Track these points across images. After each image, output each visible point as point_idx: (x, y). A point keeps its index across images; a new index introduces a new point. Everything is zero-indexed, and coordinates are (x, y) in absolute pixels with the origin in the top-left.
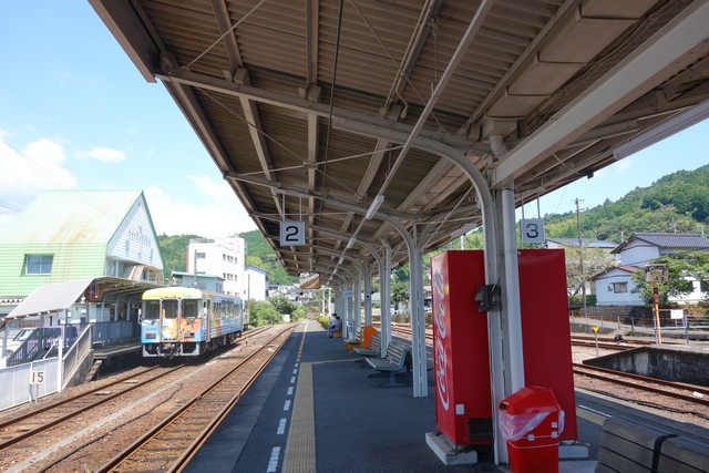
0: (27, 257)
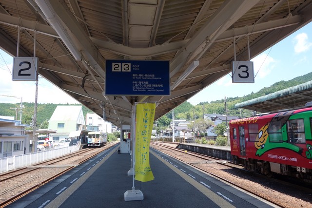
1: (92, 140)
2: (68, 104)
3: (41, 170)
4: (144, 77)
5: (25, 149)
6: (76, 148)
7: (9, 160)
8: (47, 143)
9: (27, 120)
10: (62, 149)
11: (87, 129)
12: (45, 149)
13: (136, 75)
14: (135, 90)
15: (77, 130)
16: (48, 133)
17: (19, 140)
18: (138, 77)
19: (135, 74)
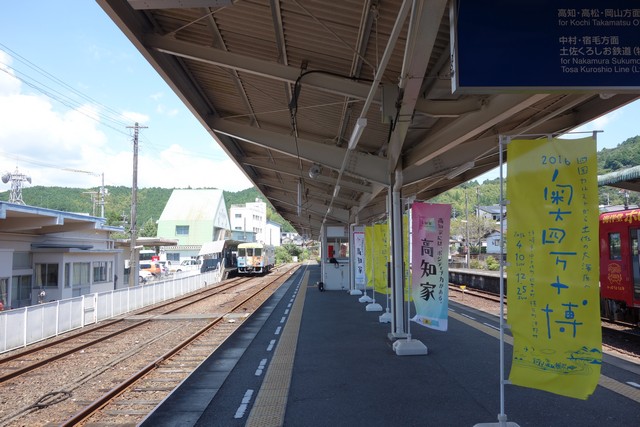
0: (178, 227)
1: (246, 260)
2: (190, 188)
3: (154, 326)
4: (602, 17)
5: (116, 278)
6: (216, 277)
7: (85, 302)
8: (158, 266)
9: (113, 219)
10: (188, 278)
11: (234, 238)
12: (153, 278)
13: (571, 13)
14: (571, 70)
15: (215, 239)
16: (157, 245)
17: (102, 259)
18: (579, 18)
19: (566, 7)
